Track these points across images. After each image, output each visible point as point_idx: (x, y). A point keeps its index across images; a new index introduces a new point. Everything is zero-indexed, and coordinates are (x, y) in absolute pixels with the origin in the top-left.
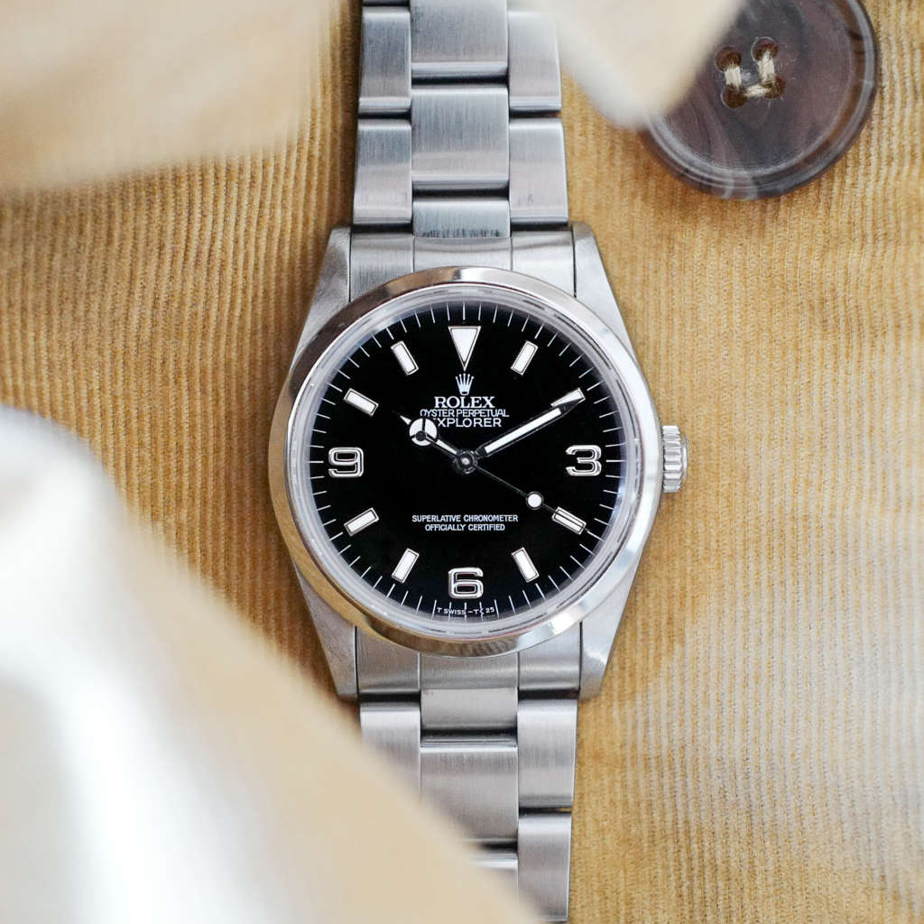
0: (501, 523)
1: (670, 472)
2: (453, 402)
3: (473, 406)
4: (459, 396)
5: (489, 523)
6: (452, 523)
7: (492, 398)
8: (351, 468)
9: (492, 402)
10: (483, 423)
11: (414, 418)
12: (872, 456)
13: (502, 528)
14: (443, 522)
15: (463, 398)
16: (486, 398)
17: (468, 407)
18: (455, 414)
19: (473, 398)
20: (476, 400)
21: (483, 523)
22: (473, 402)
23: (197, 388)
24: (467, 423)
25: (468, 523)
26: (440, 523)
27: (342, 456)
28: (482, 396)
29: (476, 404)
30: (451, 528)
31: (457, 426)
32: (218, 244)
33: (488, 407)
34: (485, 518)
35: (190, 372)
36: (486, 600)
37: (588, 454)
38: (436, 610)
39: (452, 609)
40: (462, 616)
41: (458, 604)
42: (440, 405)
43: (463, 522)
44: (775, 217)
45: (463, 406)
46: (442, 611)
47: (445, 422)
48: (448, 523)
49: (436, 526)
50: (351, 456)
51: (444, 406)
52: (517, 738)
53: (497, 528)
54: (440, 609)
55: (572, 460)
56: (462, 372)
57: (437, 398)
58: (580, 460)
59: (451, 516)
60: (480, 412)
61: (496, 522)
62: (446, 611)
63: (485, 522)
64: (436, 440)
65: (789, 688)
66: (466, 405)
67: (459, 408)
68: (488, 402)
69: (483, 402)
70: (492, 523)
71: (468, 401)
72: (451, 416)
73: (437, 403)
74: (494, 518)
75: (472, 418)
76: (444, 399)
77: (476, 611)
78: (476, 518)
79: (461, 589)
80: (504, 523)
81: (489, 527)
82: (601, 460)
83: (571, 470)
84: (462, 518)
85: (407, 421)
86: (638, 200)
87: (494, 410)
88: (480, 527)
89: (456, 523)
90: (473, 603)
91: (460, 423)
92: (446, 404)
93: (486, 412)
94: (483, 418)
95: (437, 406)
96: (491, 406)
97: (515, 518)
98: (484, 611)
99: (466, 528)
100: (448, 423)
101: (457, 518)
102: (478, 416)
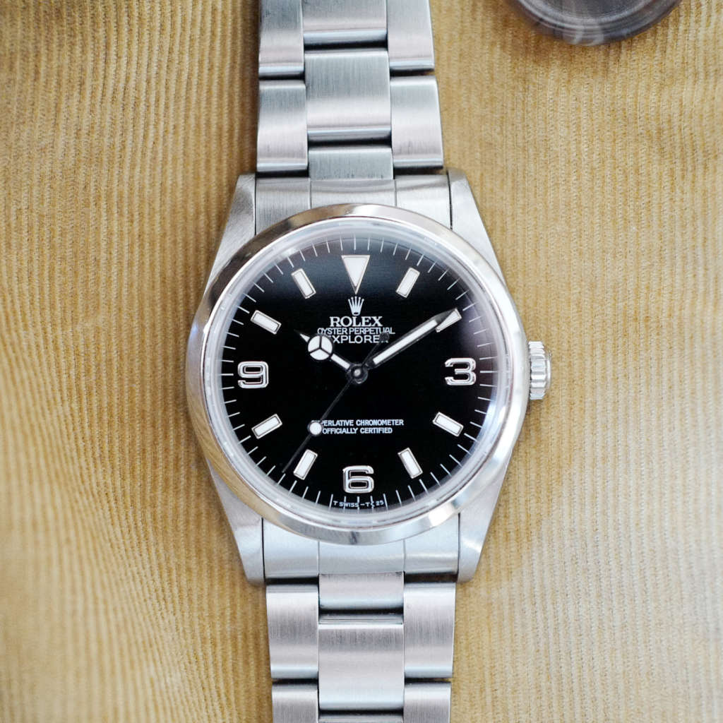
0: (388, 426)
1: (536, 381)
2: (346, 322)
3: (364, 325)
4: (351, 316)
5: (378, 426)
6: (346, 427)
7: (380, 317)
8: (258, 380)
9: (380, 321)
10: (372, 340)
11: (312, 334)
12: (705, 263)
13: (389, 431)
14: (338, 427)
15: (354, 318)
16: (375, 318)
17: (359, 325)
18: (348, 331)
19: (363, 318)
20: (366, 319)
21: (373, 426)
22: (364, 321)
23: (115, 209)
24: (359, 339)
25: (360, 427)
26: (336, 427)
27: (249, 369)
28: (371, 316)
29: (366, 323)
30: (345, 431)
31: (350, 342)
32: (132, 83)
33: (376, 325)
34: (375, 422)
35: (109, 196)
36: (376, 494)
37: (465, 366)
38: (333, 503)
39: (347, 501)
40: (355, 508)
41: (352, 498)
42: (335, 324)
43: (355, 426)
44: (617, 60)
45: (354, 325)
46: (338, 504)
47: (339, 339)
48: (343, 427)
49: (332, 430)
50: (258, 369)
51: (338, 325)
52: (403, 617)
53: (385, 431)
54: (336, 502)
55: (450, 372)
56: (354, 296)
57: (332, 318)
58: (458, 371)
59: (345, 421)
60: (370, 330)
61: (384, 426)
62: (341, 504)
63: (375, 426)
64: (331, 355)
65: (633, 467)
66: (357, 324)
67: (351, 326)
68: (377, 321)
69: (372, 321)
70: (381, 426)
71: (359, 320)
72: (345, 334)
73: (332, 322)
74: (383, 422)
75: (362, 335)
76: (338, 318)
77: (368, 503)
78: (367, 422)
79: (354, 484)
80: (391, 426)
81: (379, 430)
82: (476, 371)
83: (450, 381)
84: (354, 423)
85: (306, 338)
86: (497, 49)
87: (382, 328)
88: (370, 431)
89: (349, 427)
90: (365, 497)
91: (352, 340)
92: (339, 323)
93: (375, 330)
94: (372, 335)
95: (332, 325)
96: (380, 325)
97: (401, 422)
98: (375, 504)
99: (358, 431)
100: (342, 340)
101: (350, 422)
102: (368, 333)
